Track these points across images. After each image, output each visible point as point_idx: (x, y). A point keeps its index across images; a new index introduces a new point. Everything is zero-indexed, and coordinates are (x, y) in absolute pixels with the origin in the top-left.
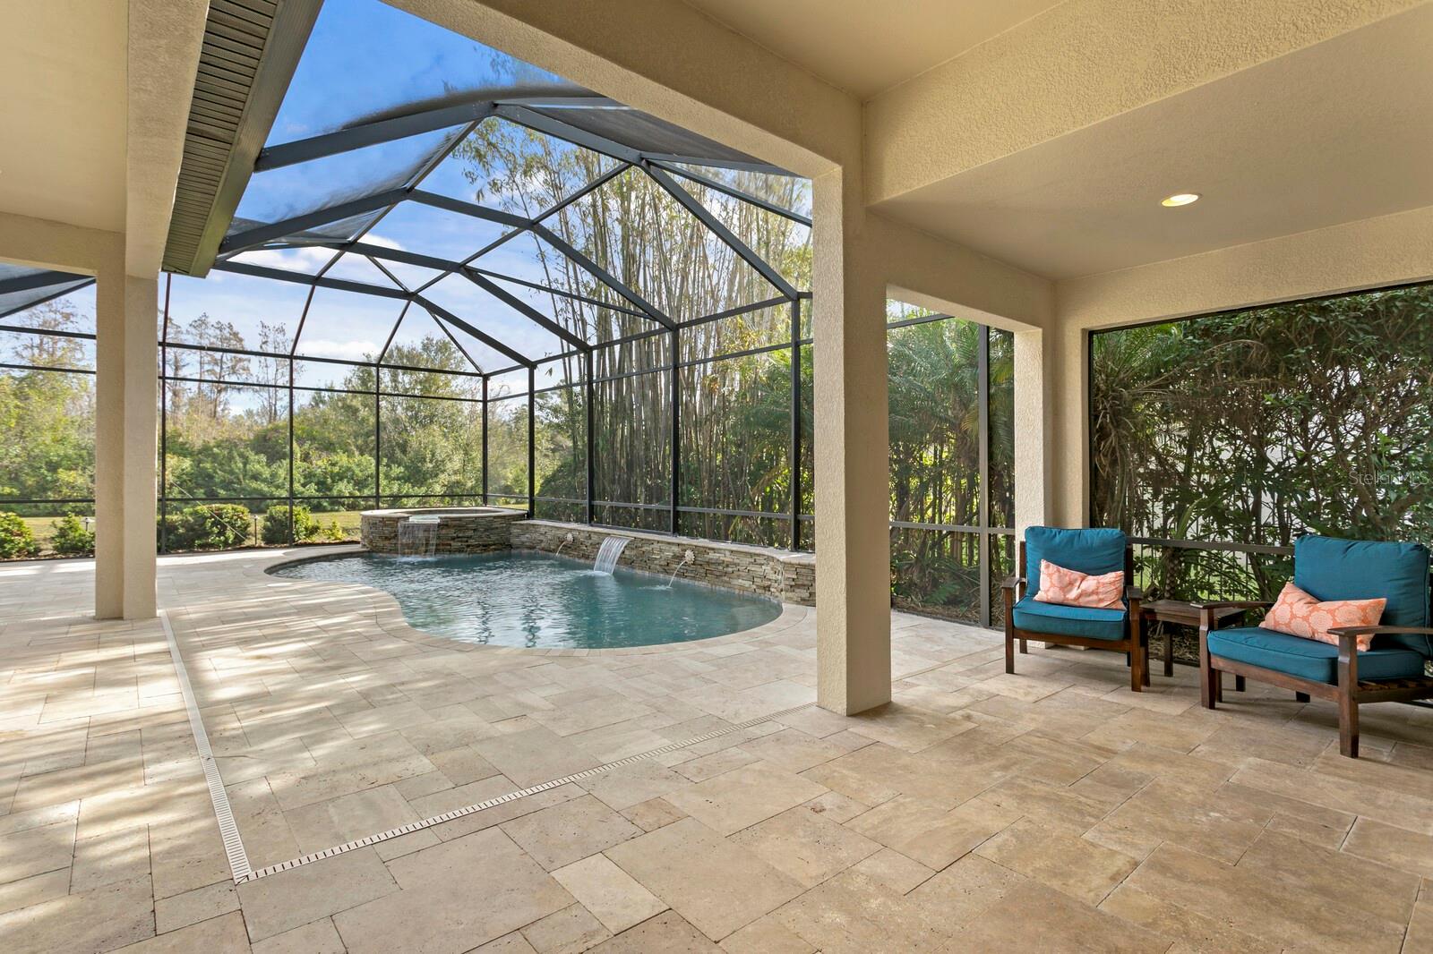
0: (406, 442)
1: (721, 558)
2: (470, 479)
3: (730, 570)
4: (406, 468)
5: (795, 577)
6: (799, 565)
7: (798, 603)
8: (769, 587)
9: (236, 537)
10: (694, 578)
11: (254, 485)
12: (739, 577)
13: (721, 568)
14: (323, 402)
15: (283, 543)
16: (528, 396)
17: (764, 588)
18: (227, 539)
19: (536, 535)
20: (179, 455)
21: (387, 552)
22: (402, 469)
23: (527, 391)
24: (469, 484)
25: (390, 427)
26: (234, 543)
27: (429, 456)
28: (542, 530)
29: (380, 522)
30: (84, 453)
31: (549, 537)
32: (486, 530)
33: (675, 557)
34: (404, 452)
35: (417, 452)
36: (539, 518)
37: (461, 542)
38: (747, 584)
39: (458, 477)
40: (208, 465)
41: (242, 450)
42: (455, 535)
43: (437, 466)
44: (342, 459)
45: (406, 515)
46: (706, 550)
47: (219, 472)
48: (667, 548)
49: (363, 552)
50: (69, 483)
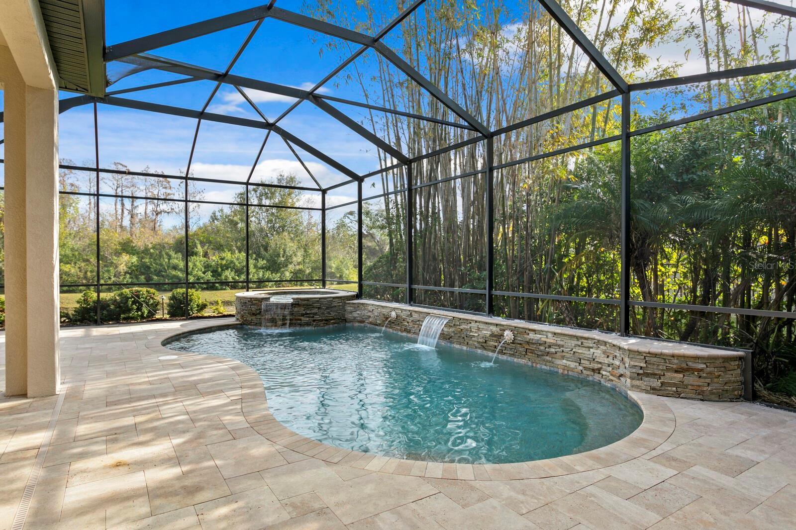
0: (267, 244)
1: (543, 339)
2: (308, 268)
3: (553, 350)
4: (268, 261)
5: (643, 365)
6: (649, 353)
7: (647, 392)
8: (599, 370)
9: (149, 312)
10: (512, 355)
11: (174, 273)
12: (563, 357)
13: (542, 348)
14: (217, 219)
15: (182, 316)
16: (357, 204)
17: (593, 370)
18: (143, 314)
19: (366, 313)
20: (130, 254)
21: (254, 325)
22: (265, 262)
23: (357, 200)
24: (308, 271)
25: (258, 234)
26: (148, 317)
27: (282, 253)
28: (370, 308)
29: (249, 301)
30: (76, 253)
31: (376, 314)
32: (327, 308)
33: (493, 335)
34: (266, 249)
35: (275, 251)
36: (365, 298)
37: (309, 317)
38: (573, 365)
39: (301, 267)
40: (147, 260)
41: (167, 251)
42: (304, 312)
43: (287, 260)
44: (228, 255)
45: (268, 296)
46: (526, 331)
47: (154, 265)
48: (485, 327)
49: (237, 324)
50: (66, 272)
